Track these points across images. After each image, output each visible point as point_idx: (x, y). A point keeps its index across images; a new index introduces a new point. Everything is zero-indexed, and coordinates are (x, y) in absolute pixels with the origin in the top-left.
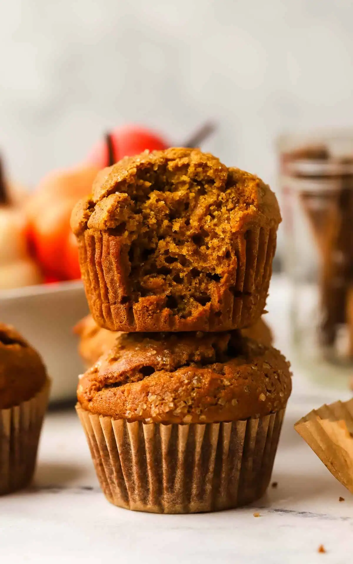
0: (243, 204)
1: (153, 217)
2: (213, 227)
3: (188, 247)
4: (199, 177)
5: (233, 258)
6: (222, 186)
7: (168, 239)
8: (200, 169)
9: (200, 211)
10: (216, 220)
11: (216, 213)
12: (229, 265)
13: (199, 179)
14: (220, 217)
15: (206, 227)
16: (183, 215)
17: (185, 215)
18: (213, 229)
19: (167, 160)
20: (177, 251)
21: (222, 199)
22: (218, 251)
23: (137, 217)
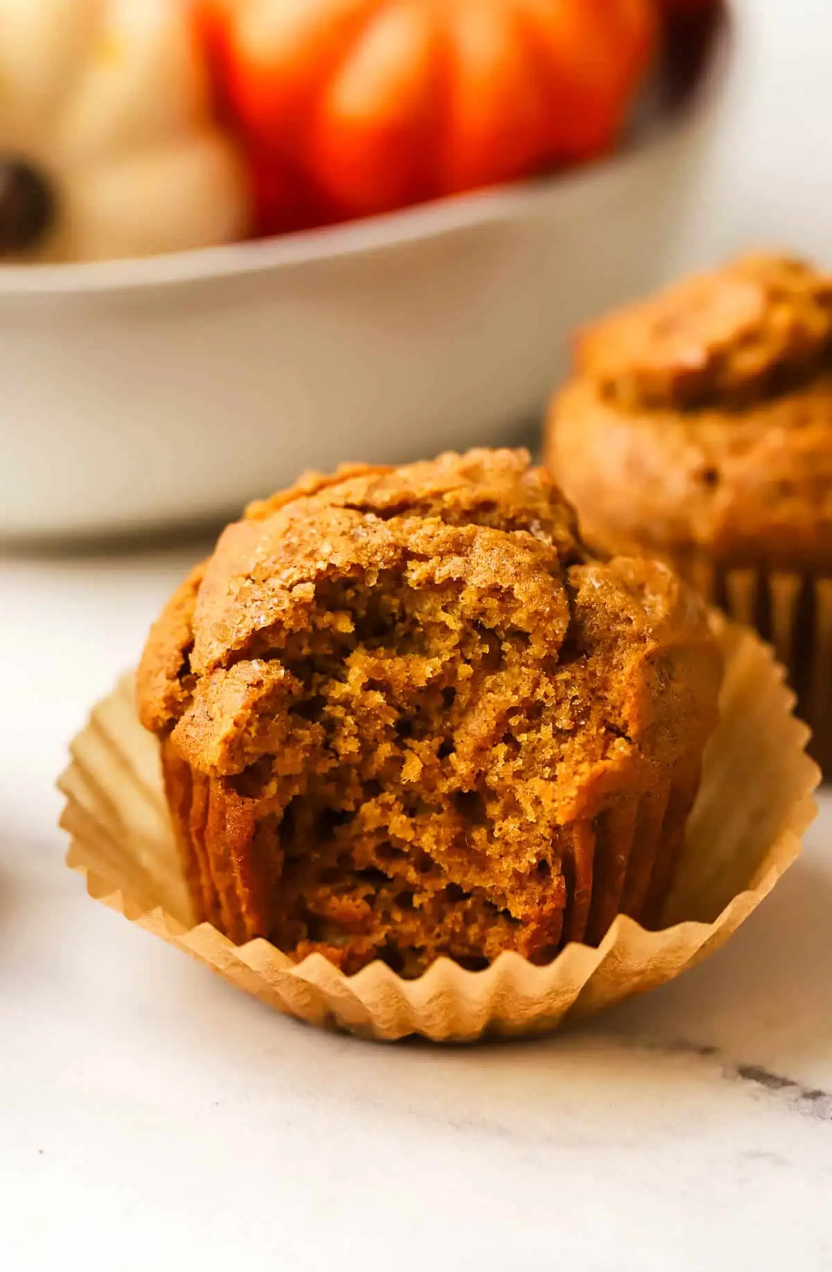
0: (599, 727)
1: (350, 734)
2: (509, 781)
3: (440, 826)
4: (489, 619)
5: (555, 883)
6: (549, 657)
7: (388, 797)
8: (493, 603)
9: (479, 725)
10: (519, 763)
11: (523, 738)
12: (543, 900)
13: (488, 625)
14: (534, 750)
15: (492, 780)
16: (436, 725)
17: (441, 727)
18: (509, 786)
19: (407, 555)
20: (410, 836)
21: (546, 696)
22: (517, 856)
23: (309, 734)
